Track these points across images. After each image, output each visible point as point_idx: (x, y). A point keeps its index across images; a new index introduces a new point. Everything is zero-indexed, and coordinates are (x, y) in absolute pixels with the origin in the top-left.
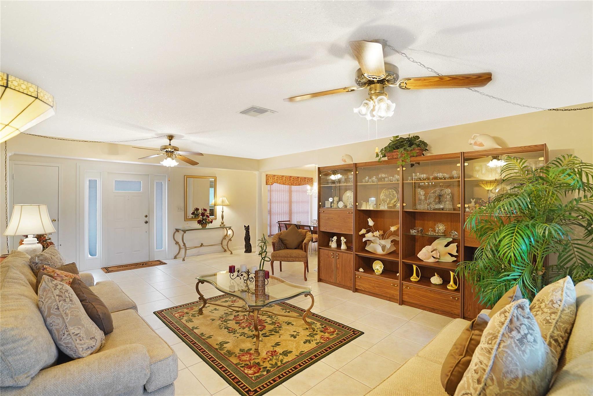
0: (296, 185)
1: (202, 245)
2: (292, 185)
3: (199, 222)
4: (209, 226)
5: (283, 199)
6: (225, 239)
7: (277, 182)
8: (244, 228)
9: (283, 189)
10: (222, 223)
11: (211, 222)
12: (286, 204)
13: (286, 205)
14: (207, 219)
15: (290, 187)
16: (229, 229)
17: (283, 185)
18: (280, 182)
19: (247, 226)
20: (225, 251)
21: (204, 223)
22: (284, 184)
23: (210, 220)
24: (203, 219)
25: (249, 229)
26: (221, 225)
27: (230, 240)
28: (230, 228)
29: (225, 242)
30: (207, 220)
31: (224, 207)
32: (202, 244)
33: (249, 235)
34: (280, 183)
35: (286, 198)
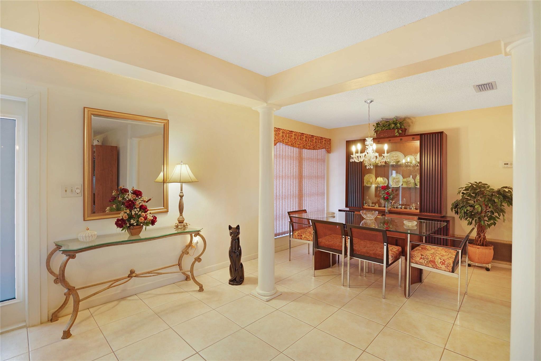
0: (309, 149)
1: (132, 274)
2: (304, 147)
3: (120, 224)
4: (148, 231)
5: (289, 172)
6: (188, 253)
7: (283, 142)
8: (228, 232)
9: (289, 154)
10: (181, 222)
11: (153, 222)
12: (294, 180)
13: (294, 182)
14: (140, 216)
15: (300, 152)
16: (195, 236)
17: (290, 147)
18: (287, 141)
19: (234, 226)
20: (187, 278)
21: (132, 225)
22: (293, 146)
23: (150, 217)
24: (131, 217)
25: (238, 233)
26: (177, 226)
27: (198, 259)
28: (197, 233)
29: (187, 262)
30: (142, 219)
31: (184, 185)
32: (132, 272)
33: (239, 246)
34: (287, 144)
35: (294, 170)
